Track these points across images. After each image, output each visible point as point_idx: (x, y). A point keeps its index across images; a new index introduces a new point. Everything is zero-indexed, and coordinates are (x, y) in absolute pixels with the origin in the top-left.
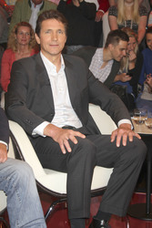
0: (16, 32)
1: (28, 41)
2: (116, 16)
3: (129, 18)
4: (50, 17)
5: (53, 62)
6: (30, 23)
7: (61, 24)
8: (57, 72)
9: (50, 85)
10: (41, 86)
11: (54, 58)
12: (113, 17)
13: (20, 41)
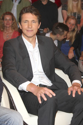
0: (3, 19)
1: (11, 24)
2: (67, 10)
3: (75, 11)
4: (27, 12)
5: (30, 42)
6: (12, 12)
7: (34, 16)
8: (34, 48)
9: (29, 57)
10: (23, 59)
11: (31, 39)
12: (64, 11)
13: (5, 25)
